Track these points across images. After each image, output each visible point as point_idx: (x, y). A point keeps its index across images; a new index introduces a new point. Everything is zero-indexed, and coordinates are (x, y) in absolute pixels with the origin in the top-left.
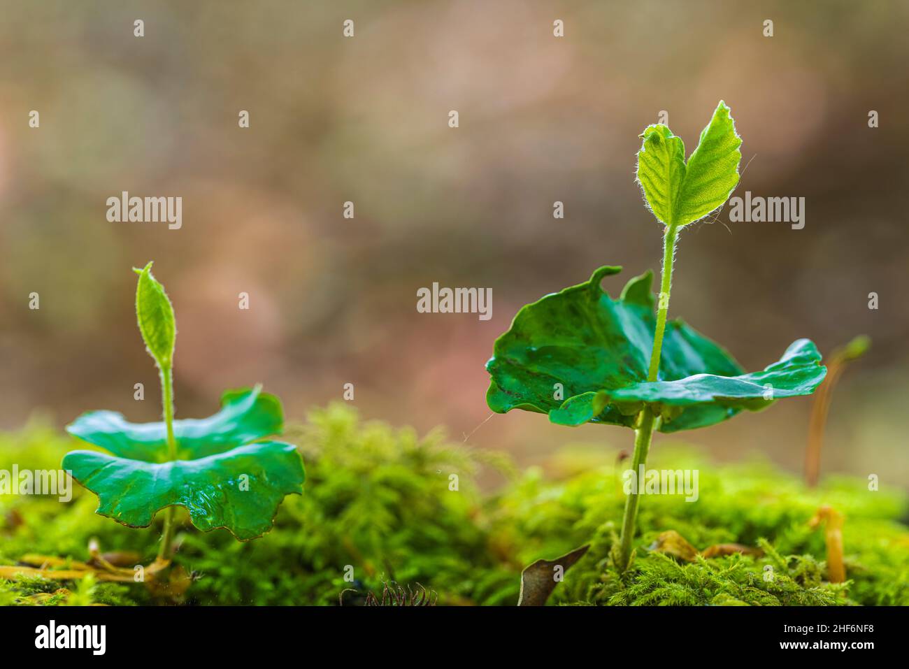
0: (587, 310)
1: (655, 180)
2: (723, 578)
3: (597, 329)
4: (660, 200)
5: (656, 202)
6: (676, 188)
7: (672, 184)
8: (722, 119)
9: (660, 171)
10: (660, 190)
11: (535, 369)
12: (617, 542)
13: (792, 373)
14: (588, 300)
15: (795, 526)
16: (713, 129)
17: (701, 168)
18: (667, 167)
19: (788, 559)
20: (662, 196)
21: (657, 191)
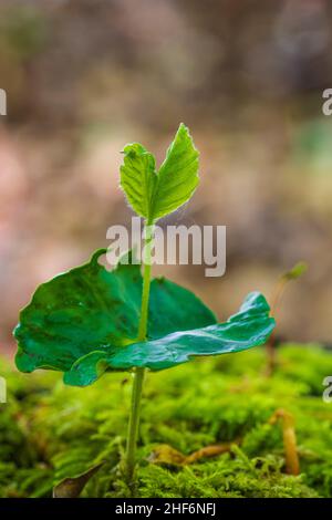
0: (89, 283)
1: (134, 184)
2: (205, 486)
3: (97, 296)
4: (139, 199)
5: (136, 202)
6: (151, 190)
7: (148, 187)
8: (182, 138)
9: (138, 177)
10: (139, 191)
11: (52, 332)
12: (124, 455)
13: (249, 323)
14: (89, 275)
15: (259, 425)
16: (177, 146)
17: (169, 176)
18: (143, 172)
19: (254, 461)
20: (140, 196)
21: (136, 193)
